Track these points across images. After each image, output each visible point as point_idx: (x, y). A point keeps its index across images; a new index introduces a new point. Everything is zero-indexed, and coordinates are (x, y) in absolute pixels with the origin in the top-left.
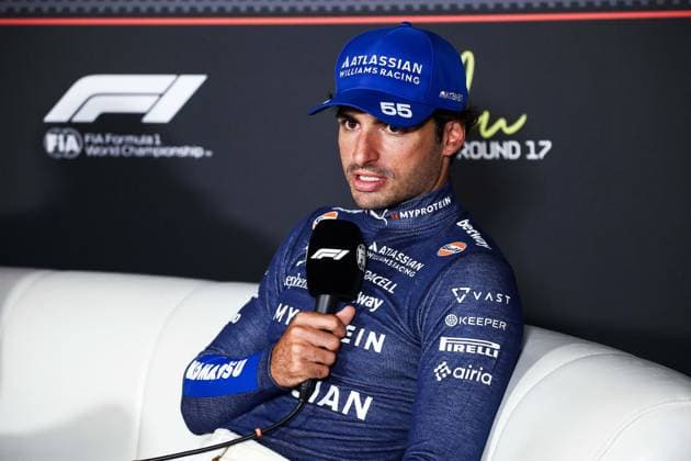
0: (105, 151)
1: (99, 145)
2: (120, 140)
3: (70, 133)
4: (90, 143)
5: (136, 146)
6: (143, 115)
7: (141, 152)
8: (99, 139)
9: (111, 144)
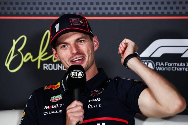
0: (164, 69)
1: (162, 66)
2: (171, 65)
3: (150, 62)
4: (158, 66)
5: (178, 67)
6: (182, 54)
7: (180, 69)
8: (162, 64)
9: (167, 66)
